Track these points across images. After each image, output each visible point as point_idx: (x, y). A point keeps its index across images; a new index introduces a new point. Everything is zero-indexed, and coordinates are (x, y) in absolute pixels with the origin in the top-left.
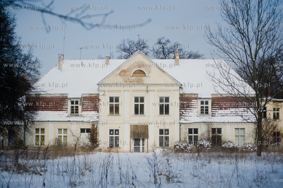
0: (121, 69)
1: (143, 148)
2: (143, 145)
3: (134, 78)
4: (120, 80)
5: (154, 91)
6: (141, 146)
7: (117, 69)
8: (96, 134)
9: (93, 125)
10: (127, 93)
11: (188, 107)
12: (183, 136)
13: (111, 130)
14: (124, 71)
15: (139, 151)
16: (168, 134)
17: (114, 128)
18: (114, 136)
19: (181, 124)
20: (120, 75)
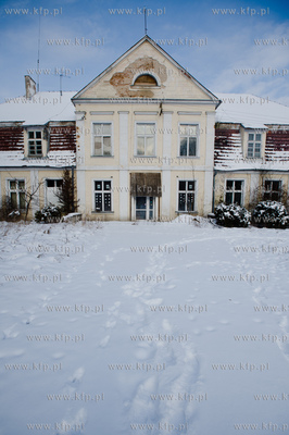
0: (114, 72)
1: (151, 212)
2: (151, 207)
3: (136, 89)
4: (111, 91)
5: (172, 113)
6: (148, 210)
7: (108, 71)
8: (73, 188)
9: (67, 173)
10: (124, 117)
11: (226, 144)
12: (218, 194)
13: (97, 183)
14: (119, 76)
15: (145, 218)
16: (193, 189)
17: (103, 178)
18: (103, 192)
19: (216, 172)
20: (112, 83)
